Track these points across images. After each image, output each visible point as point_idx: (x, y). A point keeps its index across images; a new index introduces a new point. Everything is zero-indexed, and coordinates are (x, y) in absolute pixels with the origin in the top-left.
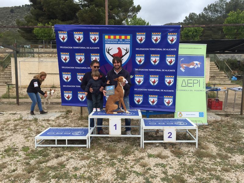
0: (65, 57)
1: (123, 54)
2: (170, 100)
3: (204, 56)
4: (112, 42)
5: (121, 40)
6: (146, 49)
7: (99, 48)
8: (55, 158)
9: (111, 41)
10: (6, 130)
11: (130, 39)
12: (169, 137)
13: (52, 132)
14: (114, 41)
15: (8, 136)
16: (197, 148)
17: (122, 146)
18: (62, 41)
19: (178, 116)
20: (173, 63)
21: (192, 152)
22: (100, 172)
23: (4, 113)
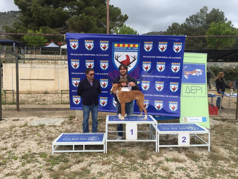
0: (75, 64)
1: (131, 61)
2: (175, 105)
3: (205, 65)
4: (121, 50)
5: (130, 48)
6: (152, 57)
7: (108, 55)
8: (76, 163)
9: (119, 49)
10: (15, 136)
11: (138, 47)
12: (183, 142)
13: (67, 138)
14: (123, 49)
15: (19, 143)
16: (209, 151)
17: (137, 151)
18: (73, 48)
19: (183, 121)
20: (178, 70)
21: (207, 156)
22: (125, 177)
23: (6, 119)
